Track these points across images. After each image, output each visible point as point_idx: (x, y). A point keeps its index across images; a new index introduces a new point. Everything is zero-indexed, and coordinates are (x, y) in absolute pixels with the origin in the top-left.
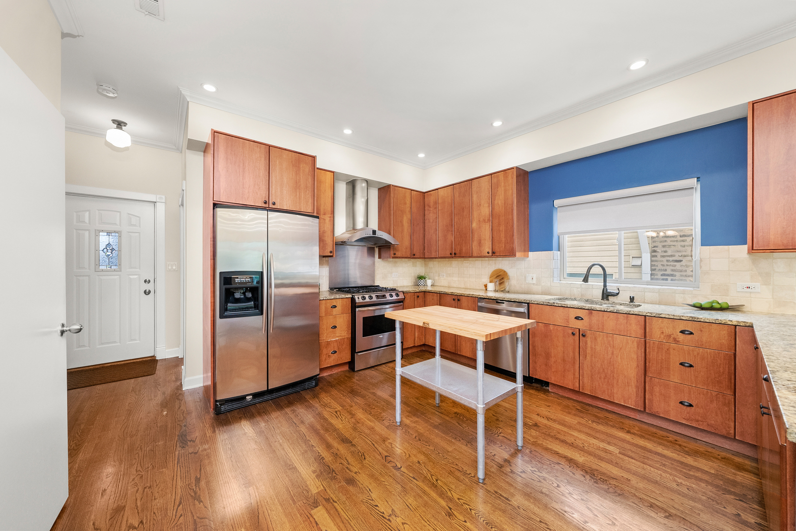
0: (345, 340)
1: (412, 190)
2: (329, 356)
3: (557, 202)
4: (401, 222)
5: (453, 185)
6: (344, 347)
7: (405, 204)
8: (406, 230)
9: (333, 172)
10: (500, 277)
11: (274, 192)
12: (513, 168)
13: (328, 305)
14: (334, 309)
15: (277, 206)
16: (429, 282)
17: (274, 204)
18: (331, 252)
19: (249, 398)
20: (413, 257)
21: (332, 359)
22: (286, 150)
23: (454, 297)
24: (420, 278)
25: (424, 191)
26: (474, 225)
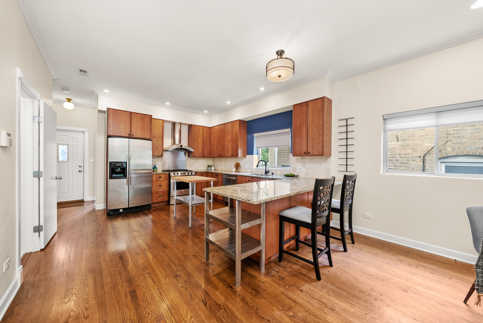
0: (166, 191)
1: (203, 126)
2: (158, 198)
3: (255, 135)
4: (198, 141)
5: (220, 125)
6: (165, 194)
7: (200, 133)
8: (200, 145)
9: (163, 120)
10: (237, 166)
11: (133, 130)
12: (238, 120)
13: (158, 176)
14: (161, 178)
15: (135, 136)
16: (213, 168)
17: (133, 135)
18: (161, 154)
19: (121, 210)
20: (204, 156)
21: (159, 199)
22: (138, 113)
23: (216, 174)
24: (209, 166)
25: (210, 127)
26: (226, 143)
